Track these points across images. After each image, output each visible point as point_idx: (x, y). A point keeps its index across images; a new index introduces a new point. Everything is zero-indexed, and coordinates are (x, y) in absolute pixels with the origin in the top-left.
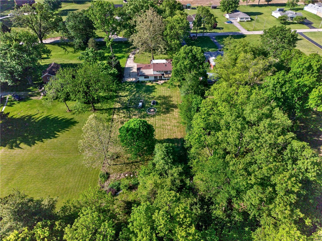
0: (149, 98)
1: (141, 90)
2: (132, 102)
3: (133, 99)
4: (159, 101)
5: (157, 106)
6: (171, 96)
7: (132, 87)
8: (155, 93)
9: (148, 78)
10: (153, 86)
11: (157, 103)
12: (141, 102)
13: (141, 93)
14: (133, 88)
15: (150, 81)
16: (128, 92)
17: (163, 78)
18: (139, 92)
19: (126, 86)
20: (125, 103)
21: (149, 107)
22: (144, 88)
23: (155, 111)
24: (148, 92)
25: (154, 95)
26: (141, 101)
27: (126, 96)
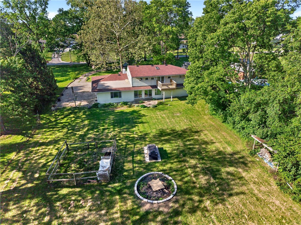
0: (132, 140)
1: (104, 122)
2: (72, 160)
3: (76, 149)
4: (167, 147)
5: (166, 163)
6: (194, 130)
7: (78, 117)
8: (146, 125)
9: (120, 97)
10: (134, 112)
11: (164, 155)
12: (108, 154)
13: (104, 129)
14: (79, 121)
15: (125, 103)
16: (65, 130)
17: (154, 95)
18: (97, 128)
19: (63, 118)
20: (45, 165)
21: (141, 174)
22: (111, 117)
23: (168, 186)
24: (124, 126)
25: (142, 130)
26: (105, 150)
27: (55, 142)
